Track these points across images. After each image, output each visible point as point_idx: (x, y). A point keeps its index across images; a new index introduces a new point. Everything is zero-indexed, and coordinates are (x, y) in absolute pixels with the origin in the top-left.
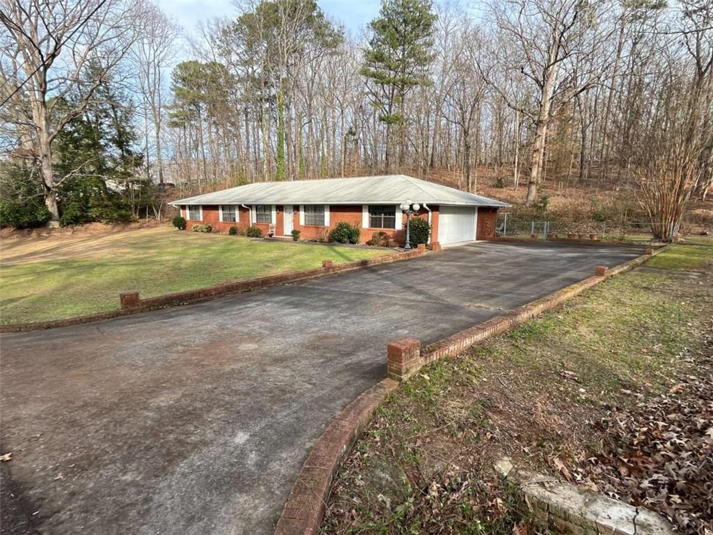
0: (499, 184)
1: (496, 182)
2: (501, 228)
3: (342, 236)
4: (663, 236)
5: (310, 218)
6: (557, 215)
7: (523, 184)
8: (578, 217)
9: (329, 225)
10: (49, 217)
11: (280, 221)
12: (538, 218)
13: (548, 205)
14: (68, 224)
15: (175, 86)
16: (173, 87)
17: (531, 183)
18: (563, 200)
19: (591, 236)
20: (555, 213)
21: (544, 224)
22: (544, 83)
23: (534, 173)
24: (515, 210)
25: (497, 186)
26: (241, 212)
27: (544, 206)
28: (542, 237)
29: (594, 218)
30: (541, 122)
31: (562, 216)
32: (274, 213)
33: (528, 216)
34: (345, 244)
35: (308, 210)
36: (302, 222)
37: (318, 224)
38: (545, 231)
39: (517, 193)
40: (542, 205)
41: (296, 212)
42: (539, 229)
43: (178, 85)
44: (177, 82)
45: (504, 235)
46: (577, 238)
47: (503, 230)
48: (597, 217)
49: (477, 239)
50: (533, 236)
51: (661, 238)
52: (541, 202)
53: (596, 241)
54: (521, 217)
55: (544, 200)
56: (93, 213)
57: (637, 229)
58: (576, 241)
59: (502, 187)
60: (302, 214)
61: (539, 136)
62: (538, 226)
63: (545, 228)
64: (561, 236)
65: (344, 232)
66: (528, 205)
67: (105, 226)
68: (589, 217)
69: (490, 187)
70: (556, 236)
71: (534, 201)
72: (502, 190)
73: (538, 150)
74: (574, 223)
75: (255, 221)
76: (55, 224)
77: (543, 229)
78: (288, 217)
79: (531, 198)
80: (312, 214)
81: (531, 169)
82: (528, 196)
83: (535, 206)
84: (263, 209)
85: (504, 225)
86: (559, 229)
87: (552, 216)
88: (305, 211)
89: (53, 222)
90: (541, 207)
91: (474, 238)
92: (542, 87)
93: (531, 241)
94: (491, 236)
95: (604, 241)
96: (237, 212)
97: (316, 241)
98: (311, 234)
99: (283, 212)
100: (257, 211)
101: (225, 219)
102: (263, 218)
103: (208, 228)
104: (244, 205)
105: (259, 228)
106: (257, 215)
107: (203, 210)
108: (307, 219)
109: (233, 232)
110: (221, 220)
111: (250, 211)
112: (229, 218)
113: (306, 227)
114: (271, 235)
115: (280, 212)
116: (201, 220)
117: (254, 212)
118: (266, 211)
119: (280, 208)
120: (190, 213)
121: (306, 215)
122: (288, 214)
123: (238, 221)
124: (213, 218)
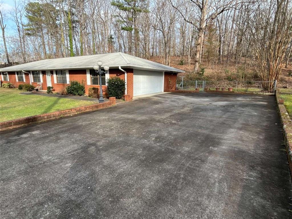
0: (182, 63)
1: (180, 62)
2: (180, 85)
4: (269, 89)
5: (60, 79)
6: (208, 78)
7: (193, 64)
8: (219, 79)
9: (69, 83)
11: (45, 80)
12: (200, 79)
13: (204, 73)
15: (28, 15)
16: (26, 15)
17: (196, 61)
18: (211, 71)
19: (229, 89)
20: (207, 77)
21: (203, 82)
22: (203, 7)
23: (198, 56)
24: (188, 75)
25: (180, 64)
26: (26, 75)
27: (203, 73)
28: (201, 89)
29: (227, 79)
30: (201, 29)
31: (211, 78)
32: (41, 76)
33: (195, 78)
35: (58, 73)
36: (55, 82)
37: (64, 83)
38: (203, 86)
39: (190, 67)
40: (202, 73)
41: (52, 75)
42: (200, 85)
43: (29, 14)
44: (29, 13)
45: (182, 89)
46: (220, 90)
47: (181, 86)
48: (229, 79)
49: (164, 91)
50: (196, 89)
51: (268, 90)
52: (201, 71)
53: (232, 92)
54: (191, 79)
55: (203, 70)
57: (250, 85)
58: (221, 92)
59: (183, 65)
60: (55, 76)
61: (200, 36)
62: (200, 83)
63: (203, 84)
64: (212, 89)
66: (194, 73)
68: (225, 79)
69: (178, 65)
70: (209, 89)
71: (197, 71)
72: (182, 66)
73: (199, 44)
74: (217, 82)
75: (33, 81)
77: (202, 85)
78: (48, 78)
79: (196, 69)
80: (60, 76)
81: (196, 54)
82: (194, 68)
83: (198, 73)
84: (35, 73)
85: (182, 83)
86: (210, 85)
87: (206, 78)
90: (201, 74)
91: (163, 91)
92: (202, 9)
93: (196, 92)
94: (173, 89)
95: (236, 92)
96: (24, 76)
97: (59, 94)
99: (46, 75)
100: (33, 75)
101: (19, 80)
102: (37, 79)
103: (9, 86)
104: (24, 71)
105: (34, 85)
106: (34, 77)
107: (9, 75)
108: (58, 79)
109: (21, 88)
110: (17, 81)
111: (30, 75)
112: (21, 79)
113: (57, 84)
114: (37, 90)
115: (44, 75)
116: (8, 80)
117: (32, 75)
118: (37, 75)
119: (44, 72)
120: (4, 77)
121: (57, 77)
122: (48, 76)
123: (25, 81)
124: (13, 79)
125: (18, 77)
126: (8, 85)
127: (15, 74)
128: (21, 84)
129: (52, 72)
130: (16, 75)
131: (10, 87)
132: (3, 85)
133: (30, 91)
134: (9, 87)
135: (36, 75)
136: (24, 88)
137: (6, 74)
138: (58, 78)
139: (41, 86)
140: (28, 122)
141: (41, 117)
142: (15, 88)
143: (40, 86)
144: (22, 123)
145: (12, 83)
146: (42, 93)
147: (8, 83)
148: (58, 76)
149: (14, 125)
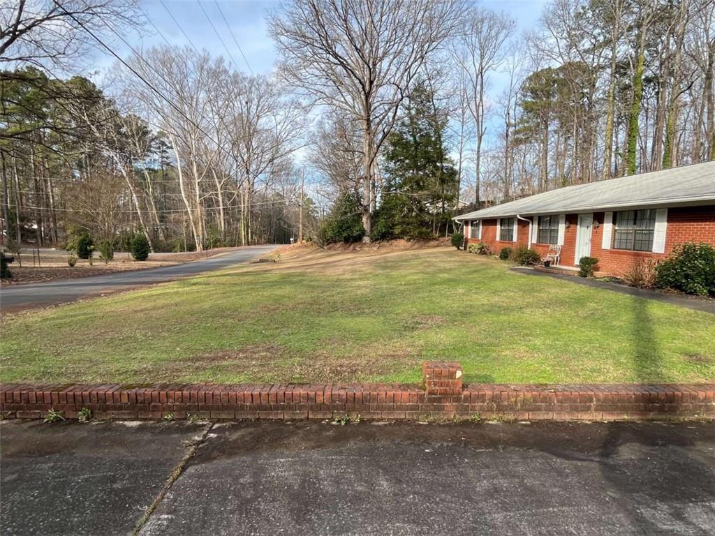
3: (687, 276)
5: (624, 237)
9: (662, 251)
10: (363, 233)
11: (571, 241)
14: (376, 240)
15: (522, 101)
26: (521, 227)
32: (562, 228)
34: (691, 299)
35: (622, 219)
36: (606, 244)
37: (641, 248)
41: (597, 224)
43: (526, 99)
44: (526, 96)
56: (397, 230)
60: (608, 227)
65: (694, 268)
67: (405, 243)
75: (535, 241)
76: (366, 239)
78: (584, 233)
80: (625, 227)
84: (547, 220)
88: (614, 223)
89: (365, 238)
96: (515, 227)
97: (621, 282)
98: (622, 268)
99: (577, 224)
100: (539, 225)
101: (502, 237)
102: (547, 236)
103: (481, 249)
104: (521, 216)
105: (539, 251)
106: (539, 231)
107: (483, 225)
108: (617, 237)
109: (505, 255)
110: (498, 238)
111: (531, 225)
112: (507, 236)
113: (613, 253)
114: (547, 264)
115: (572, 226)
116: (480, 238)
117: (536, 226)
118: (550, 225)
119: (572, 218)
120: (472, 230)
121: (615, 230)
122: (584, 229)
123: (515, 239)
124: (491, 235)
125: (502, 230)
126: (480, 246)
127: (496, 225)
128: (507, 246)
129: (598, 217)
130: (498, 227)
131: (483, 251)
132: (470, 248)
133: (529, 264)
134: (479, 251)
135: (548, 224)
136: (512, 256)
137: (477, 225)
138: (617, 234)
139: (558, 255)
140: (647, 410)
141: (694, 398)
142: (491, 254)
143: (556, 254)
144: (624, 409)
145: (486, 242)
146: (564, 272)
147: (480, 242)
148: (617, 228)
149: (596, 410)
